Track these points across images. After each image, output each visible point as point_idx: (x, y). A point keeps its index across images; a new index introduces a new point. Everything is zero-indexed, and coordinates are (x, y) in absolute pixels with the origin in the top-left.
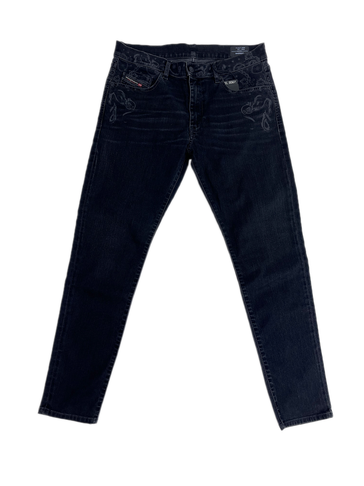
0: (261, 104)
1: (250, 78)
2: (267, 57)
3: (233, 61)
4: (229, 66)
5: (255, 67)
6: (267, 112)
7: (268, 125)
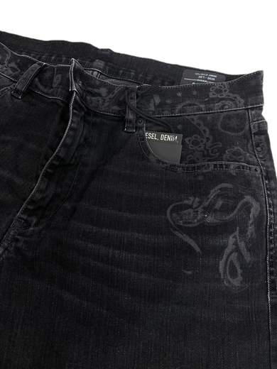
0: (226, 209)
1: (211, 138)
2: (262, 102)
3: (179, 94)
4: (169, 101)
5: (229, 117)
6: (243, 232)
7: (239, 271)
